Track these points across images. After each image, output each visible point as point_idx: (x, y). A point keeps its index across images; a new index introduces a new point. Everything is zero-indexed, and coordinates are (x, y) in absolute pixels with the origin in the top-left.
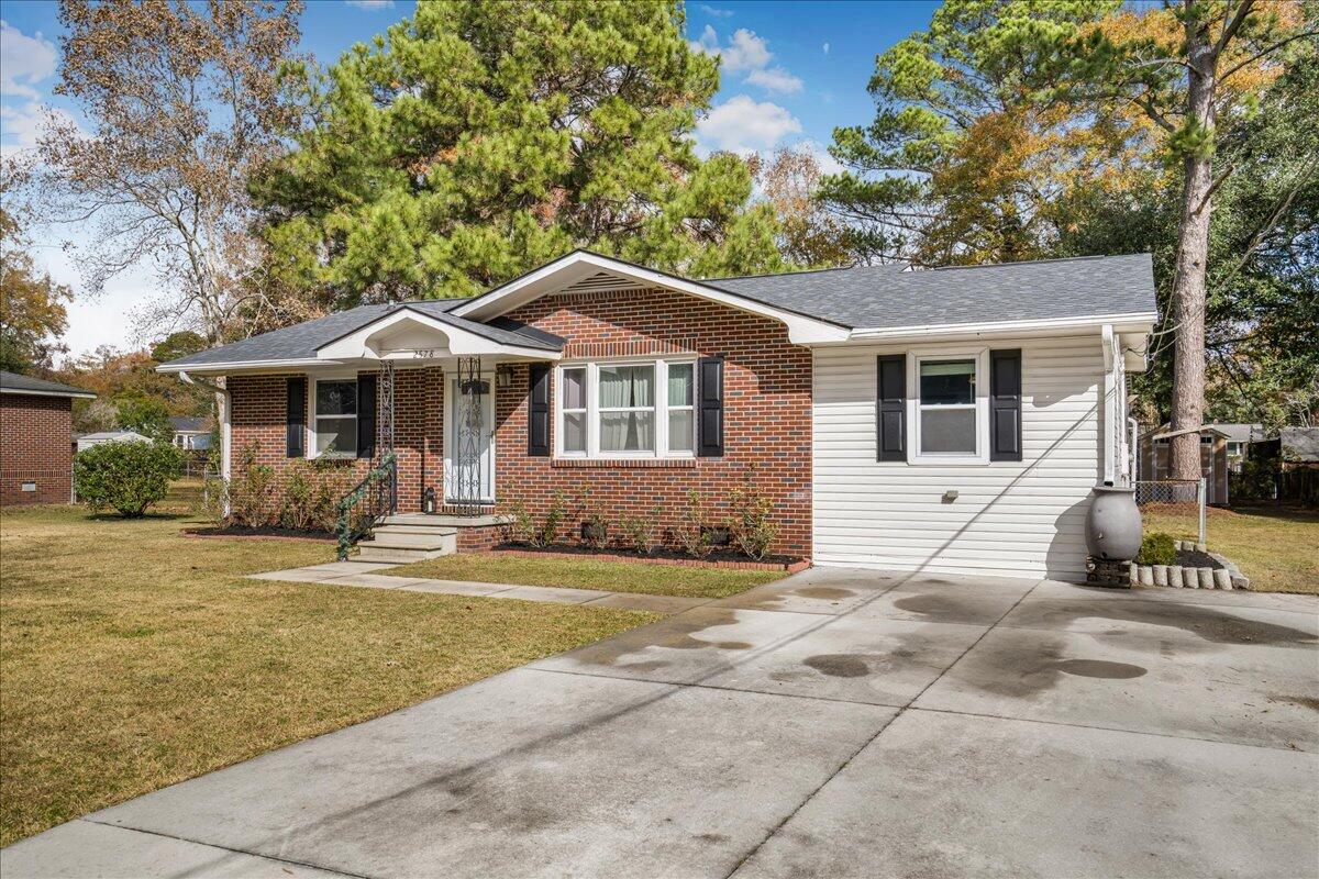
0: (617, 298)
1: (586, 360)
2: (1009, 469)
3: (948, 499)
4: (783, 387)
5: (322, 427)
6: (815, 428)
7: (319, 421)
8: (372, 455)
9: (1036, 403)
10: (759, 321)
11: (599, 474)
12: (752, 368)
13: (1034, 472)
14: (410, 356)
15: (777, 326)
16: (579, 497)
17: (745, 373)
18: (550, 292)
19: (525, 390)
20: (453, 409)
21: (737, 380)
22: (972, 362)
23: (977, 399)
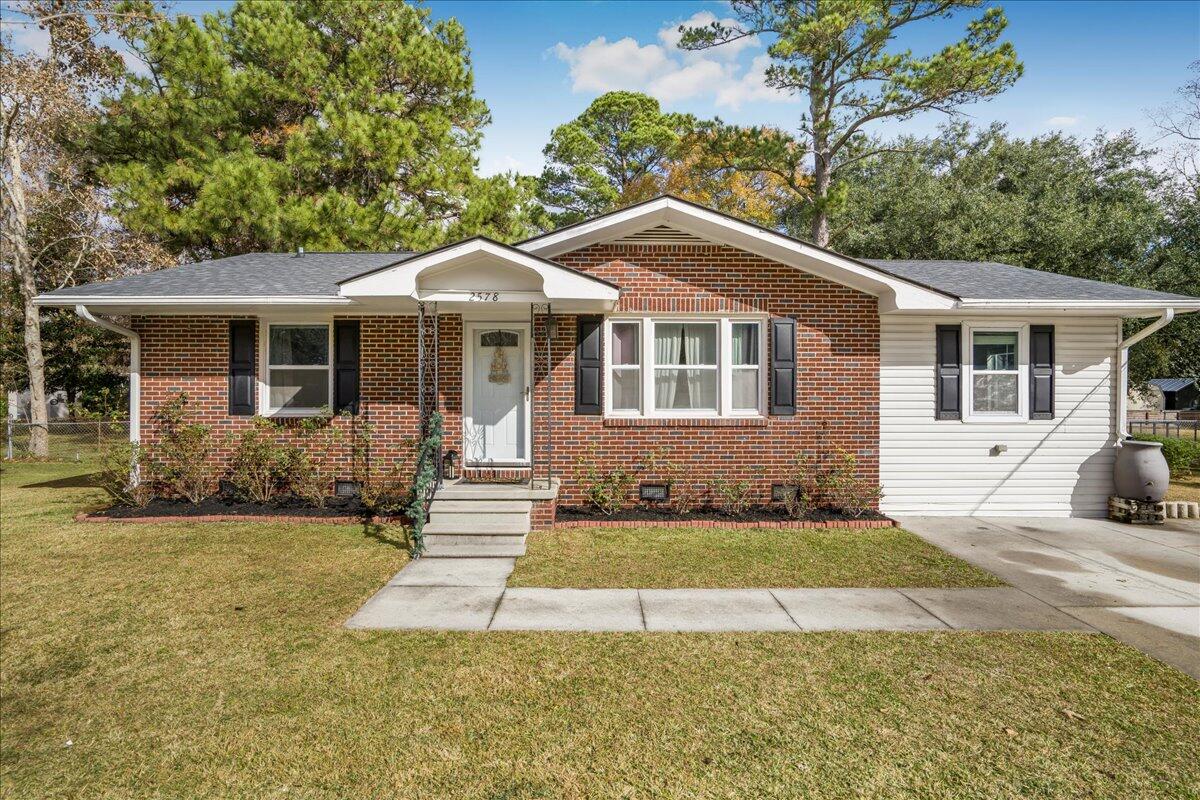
0: (681, 252)
1: (641, 315)
2: (1043, 425)
3: (995, 451)
4: (854, 350)
5: (276, 380)
6: (882, 389)
7: (273, 372)
8: (355, 412)
9: (1065, 371)
10: (831, 286)
11: (660, 433)
12: (825, 331)
13: (1061, 428)
14: (465, 298)
15: (849, 292)
16: (636, 458)
17: (817, 335)
18: (602, 241)
19: (571, 344)
20: (474, 363)
21: (810, 343)
22: (1015, 334)
23: (1020, 366)
